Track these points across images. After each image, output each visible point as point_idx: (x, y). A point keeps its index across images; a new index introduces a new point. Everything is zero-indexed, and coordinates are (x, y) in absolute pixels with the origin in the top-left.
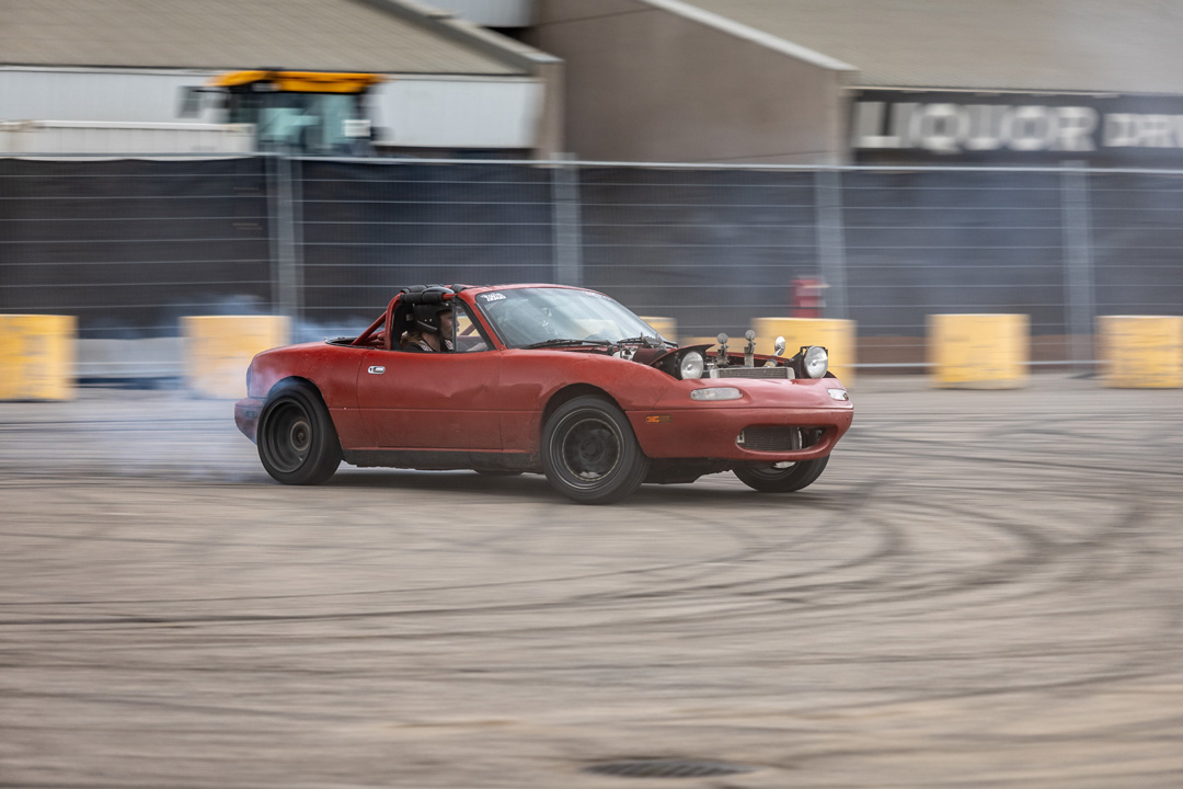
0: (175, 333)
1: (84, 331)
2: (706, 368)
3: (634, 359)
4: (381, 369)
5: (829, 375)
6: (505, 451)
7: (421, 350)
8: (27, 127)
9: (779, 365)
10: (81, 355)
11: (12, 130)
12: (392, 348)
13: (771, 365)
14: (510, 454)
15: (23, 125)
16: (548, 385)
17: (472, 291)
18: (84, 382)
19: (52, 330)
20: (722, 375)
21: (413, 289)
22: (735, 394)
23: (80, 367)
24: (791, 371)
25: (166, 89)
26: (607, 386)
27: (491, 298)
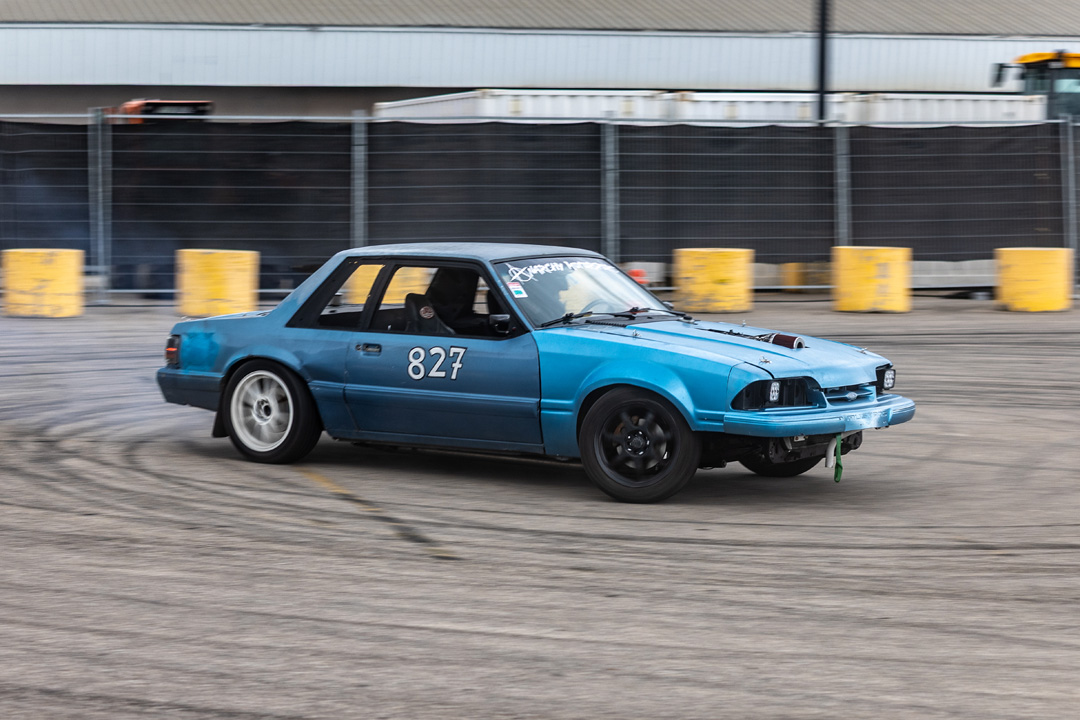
0: (990, 256)
1: (918, 256)
18: (917, 291)
19: (896, 258)
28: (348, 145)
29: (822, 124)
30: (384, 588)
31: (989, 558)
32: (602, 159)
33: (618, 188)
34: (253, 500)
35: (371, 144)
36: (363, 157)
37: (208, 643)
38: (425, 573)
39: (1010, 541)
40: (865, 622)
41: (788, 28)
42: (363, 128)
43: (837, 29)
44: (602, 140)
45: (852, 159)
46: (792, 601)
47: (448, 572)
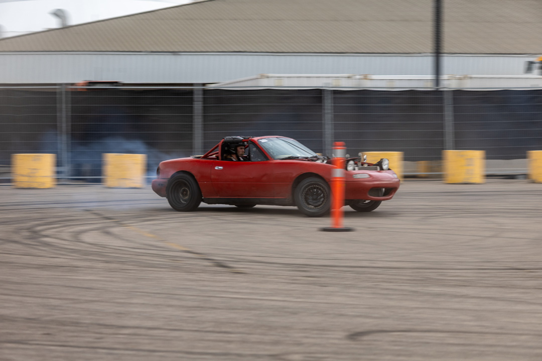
0: (525, 157)
1: (488, 157)
2: (354, 167)
3: (327, 163)
4: (221, 168)
5: (389, 169)
6: (275, 198)
7: (233, 160)
8: (465, 78)
9: (369, 166)
10: (487, 166)
11: (460, 79)
12: (222, 160)
13: (366, 166)
14: (278, 199)
15: (465, 77)
16: (295, 173)
17: (256, 139)
18: (488, 176)
20: (360, 169)
21: (228, 138)
22: (367, 176)
23: (487, 171)
24: (378, 167)
25: (520, 62)
26: (320, 173)
27: (263, 141)
28: (191, 101)
29: (437, 89)
30: (206, 283)
31: (520, 273)
32: (323, 107)
33: (333, 122)
34: (139, 253)
35: (205, 100)
36: (201, 108)
37: (114, 302)
38: (228, 278)
39: (532, 267)
40: (456, 296)
41: (420, 52)
42: (201, 92)
43: (446, 51)
44: (323, 98)
45: (454, 107)
46: (419, 289)
47: (239, 278)
